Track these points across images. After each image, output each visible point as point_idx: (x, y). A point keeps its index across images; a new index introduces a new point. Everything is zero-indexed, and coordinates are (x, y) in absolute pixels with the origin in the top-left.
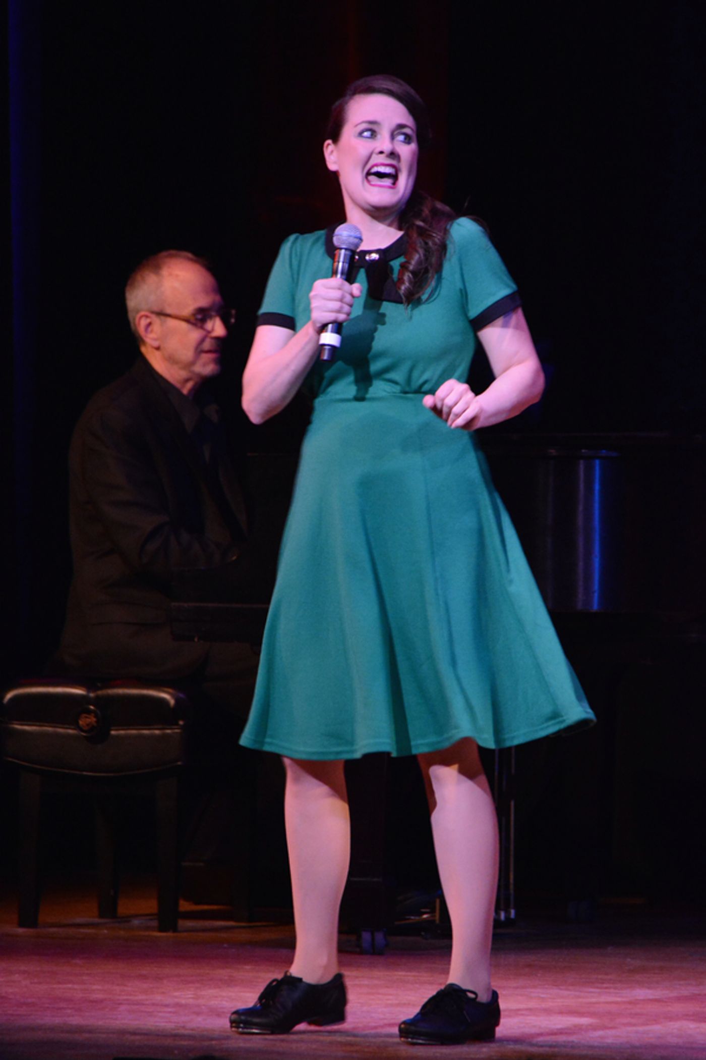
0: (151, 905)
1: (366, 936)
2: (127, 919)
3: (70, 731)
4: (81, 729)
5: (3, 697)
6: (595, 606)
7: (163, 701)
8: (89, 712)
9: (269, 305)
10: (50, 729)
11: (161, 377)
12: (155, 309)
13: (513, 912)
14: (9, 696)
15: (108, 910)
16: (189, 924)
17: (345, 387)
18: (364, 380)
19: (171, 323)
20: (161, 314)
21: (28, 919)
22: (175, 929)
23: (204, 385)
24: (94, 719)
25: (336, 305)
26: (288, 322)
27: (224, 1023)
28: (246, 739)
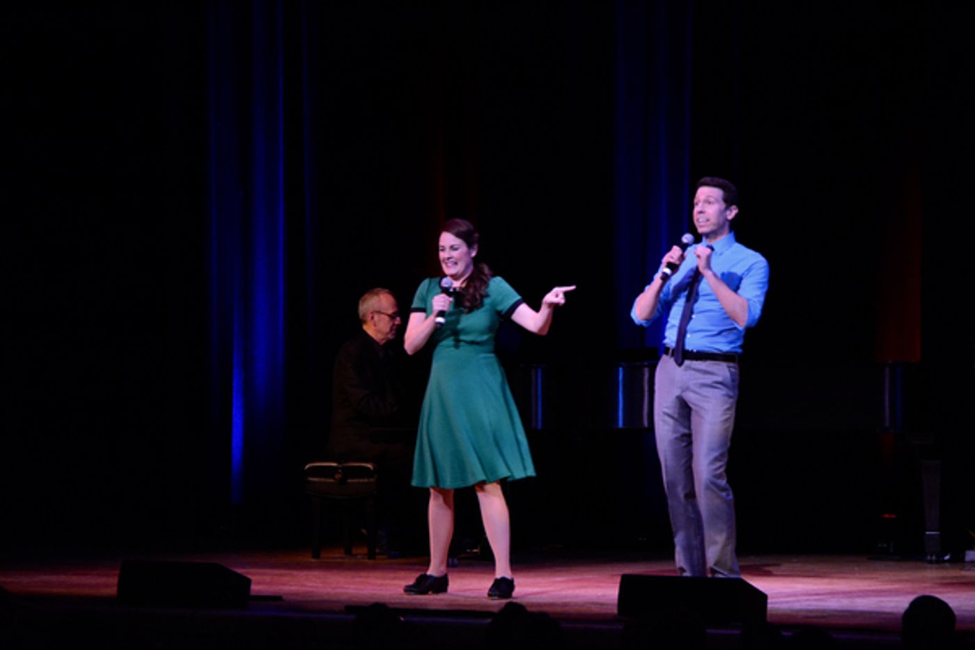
0: (365, 550)
2: (356, 555)
3: (331, 480)
4: (335, 479)
5: (305, 466)
6: (540, 426)
7: (369, 468)
8: (340, 473)
9: (416, 304)
10: (322, 479)
11: (372, 338)
12: (377, 309)
14: (307, 466)
15: (348, 552)
16: (380, 557)
17: (449, 342)
18: (457, 342)
19: (382, 316)
20: (379, 312)
21: (316, 556)
22: (374, 558)
23: (389, 342)
24: (341, 476)
25: (442, 304)
26: (423, 310)
27: (401, 591)
28: (414, 483)
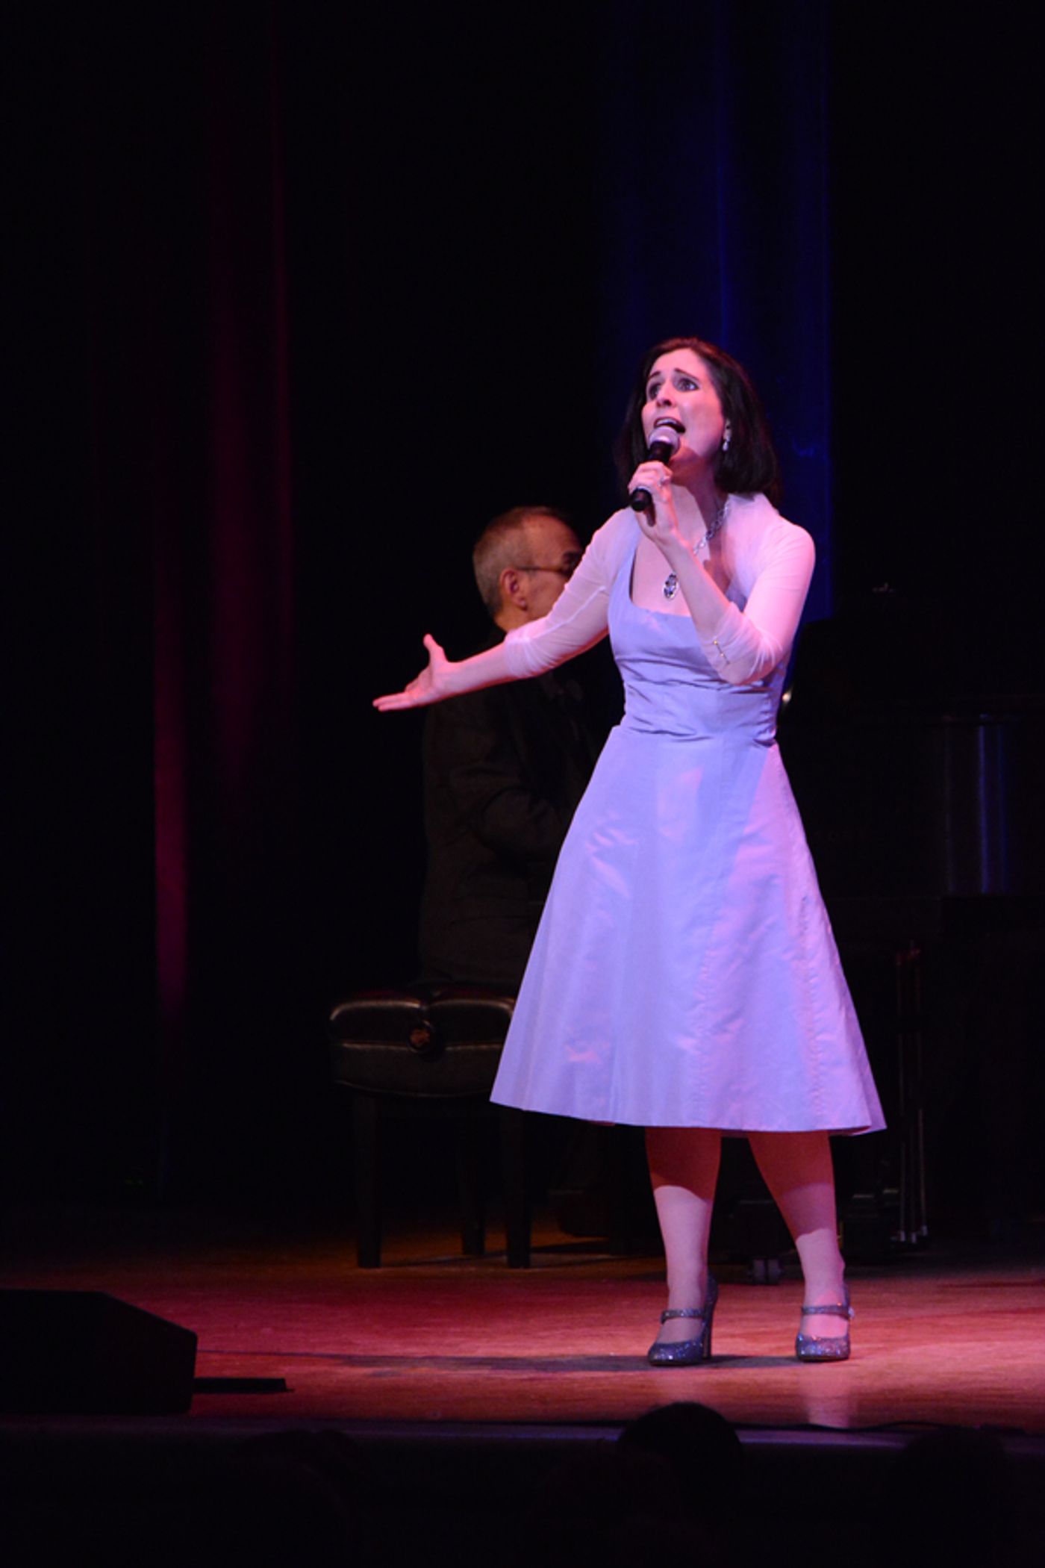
1: (759, 1265)
3: (403, 1049)
4: (413, 1046)
7: (501, 1012)
8: (421, 1026)
10: (382, 1047)
12: (524, 565)
13: (925, 1228)
14: (336, 1013)
15: (474, 1245)
16: (545, 1258)
19: (542, 575)
20: (530, 569)
21: (370, 1259)
22: (527, 1265)
24: (427, 1035)
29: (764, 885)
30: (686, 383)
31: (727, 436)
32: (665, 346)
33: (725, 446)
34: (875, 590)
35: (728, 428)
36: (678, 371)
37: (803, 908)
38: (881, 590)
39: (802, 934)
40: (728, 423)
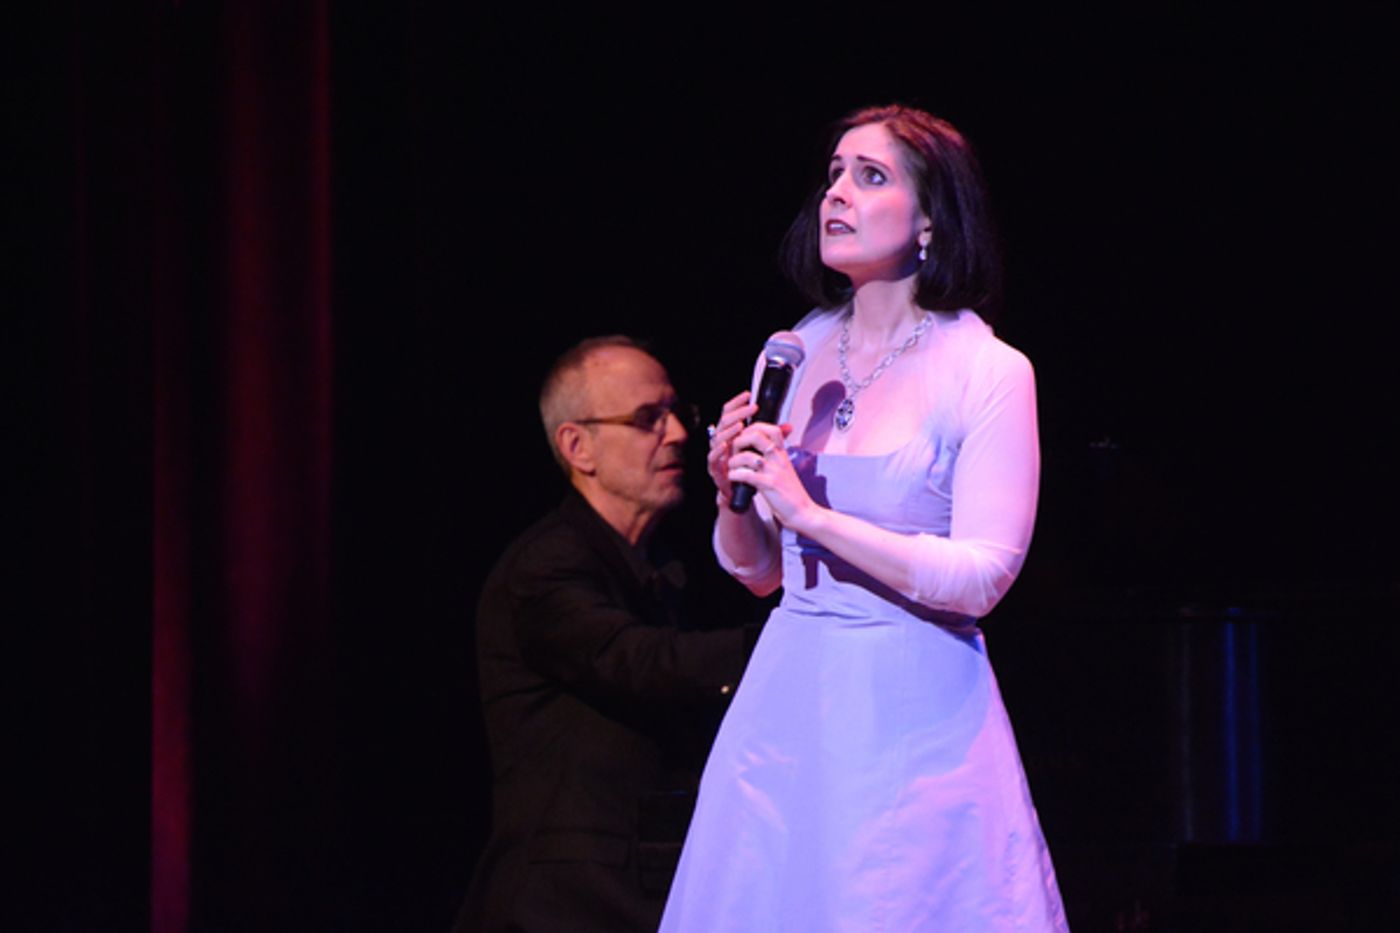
29: (958, 816)
30: (871, 172)
31: (925, 239)
32: (854, 120)
33: (923, 255)
34: (1092, 445)
35: (927, 230)
36: (861, 158)
37: (1009, 848)
38: (1101, 445)
39: (1007, 881)
40: (926, 222)
